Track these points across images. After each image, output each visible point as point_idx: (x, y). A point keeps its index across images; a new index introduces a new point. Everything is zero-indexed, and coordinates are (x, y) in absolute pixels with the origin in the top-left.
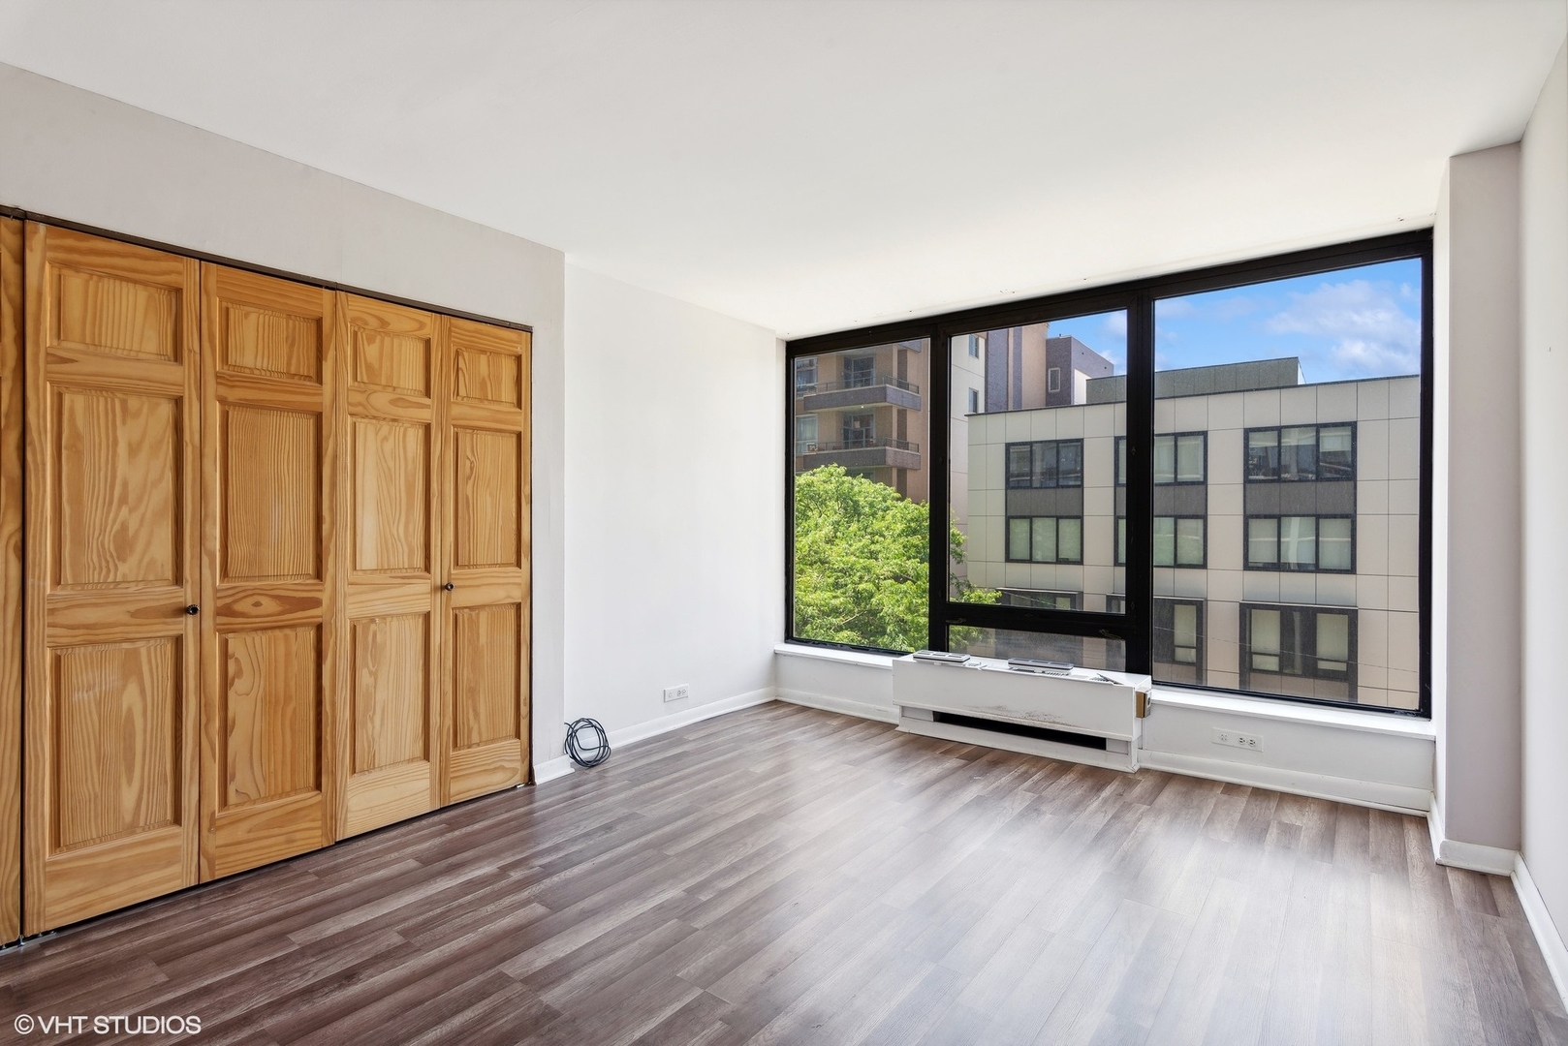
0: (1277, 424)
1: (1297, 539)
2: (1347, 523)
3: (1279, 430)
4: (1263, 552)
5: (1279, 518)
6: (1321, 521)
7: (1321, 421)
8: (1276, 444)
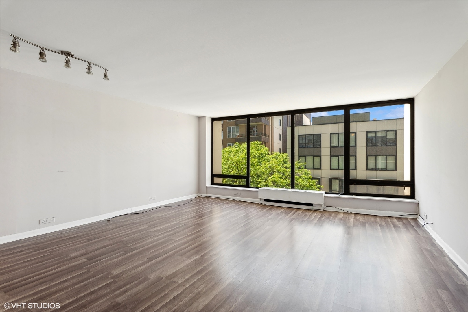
0: (375, 130)
1: (381, 162)
2: (394, 157)
3: (376, 132)
4: (372, 165)
5: (376, 156)
6: (387, 157)
7: (387, 129)
8: (375, 136)
